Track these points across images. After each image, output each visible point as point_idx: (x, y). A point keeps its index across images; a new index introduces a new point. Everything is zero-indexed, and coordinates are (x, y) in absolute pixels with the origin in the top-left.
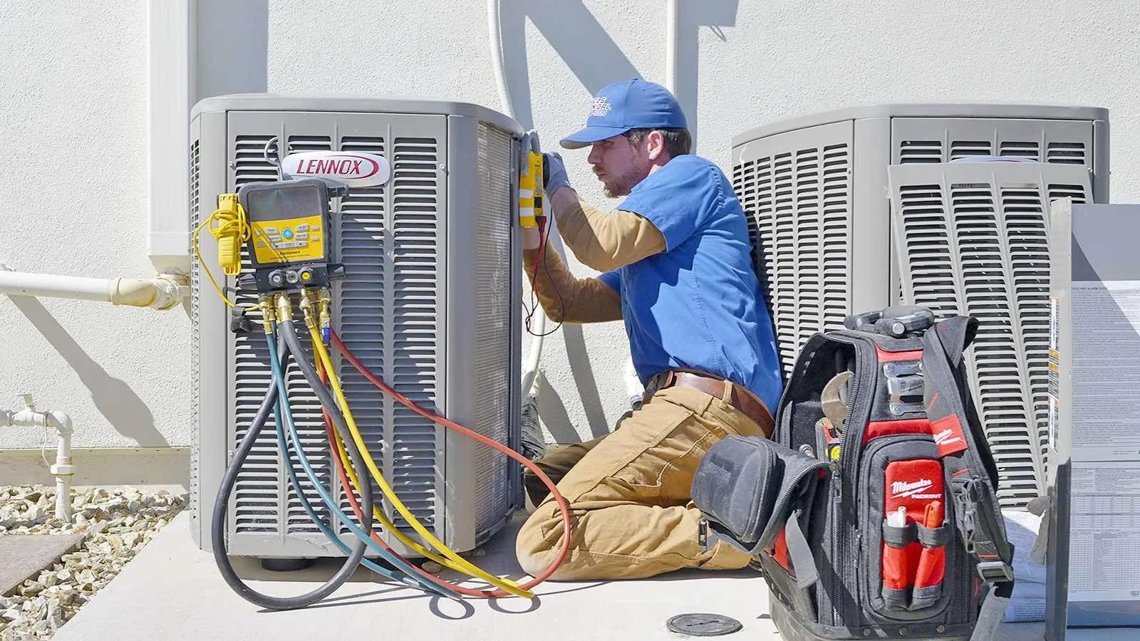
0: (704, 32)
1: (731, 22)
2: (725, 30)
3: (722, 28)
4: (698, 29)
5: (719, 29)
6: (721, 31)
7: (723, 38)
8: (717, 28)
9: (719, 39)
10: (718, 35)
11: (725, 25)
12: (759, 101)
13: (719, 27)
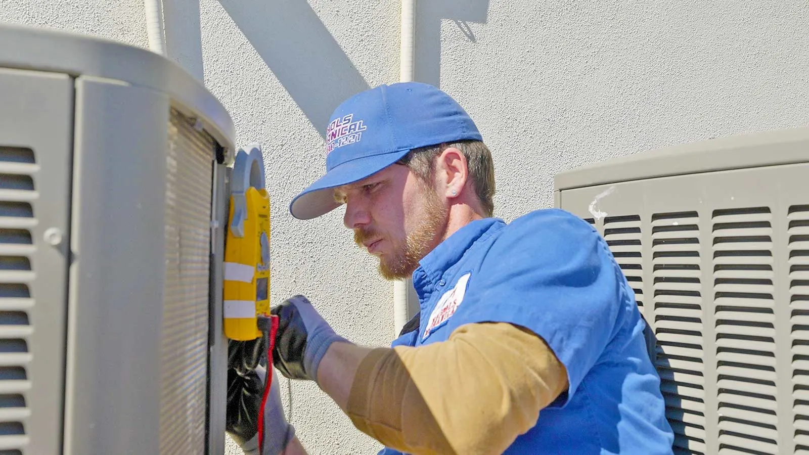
0: (447, 27)
1: (482, 18)
2: (475, 27)
3: (469, 24)
4: (440, 23)
5: (466, 26)
6: (468, 28)
7: (472, 38)
8: (465, 24)
9: (466, 38)
10: (465, 33)
11: (475, 20)
12: (516, 123)
13: (467, 23)
